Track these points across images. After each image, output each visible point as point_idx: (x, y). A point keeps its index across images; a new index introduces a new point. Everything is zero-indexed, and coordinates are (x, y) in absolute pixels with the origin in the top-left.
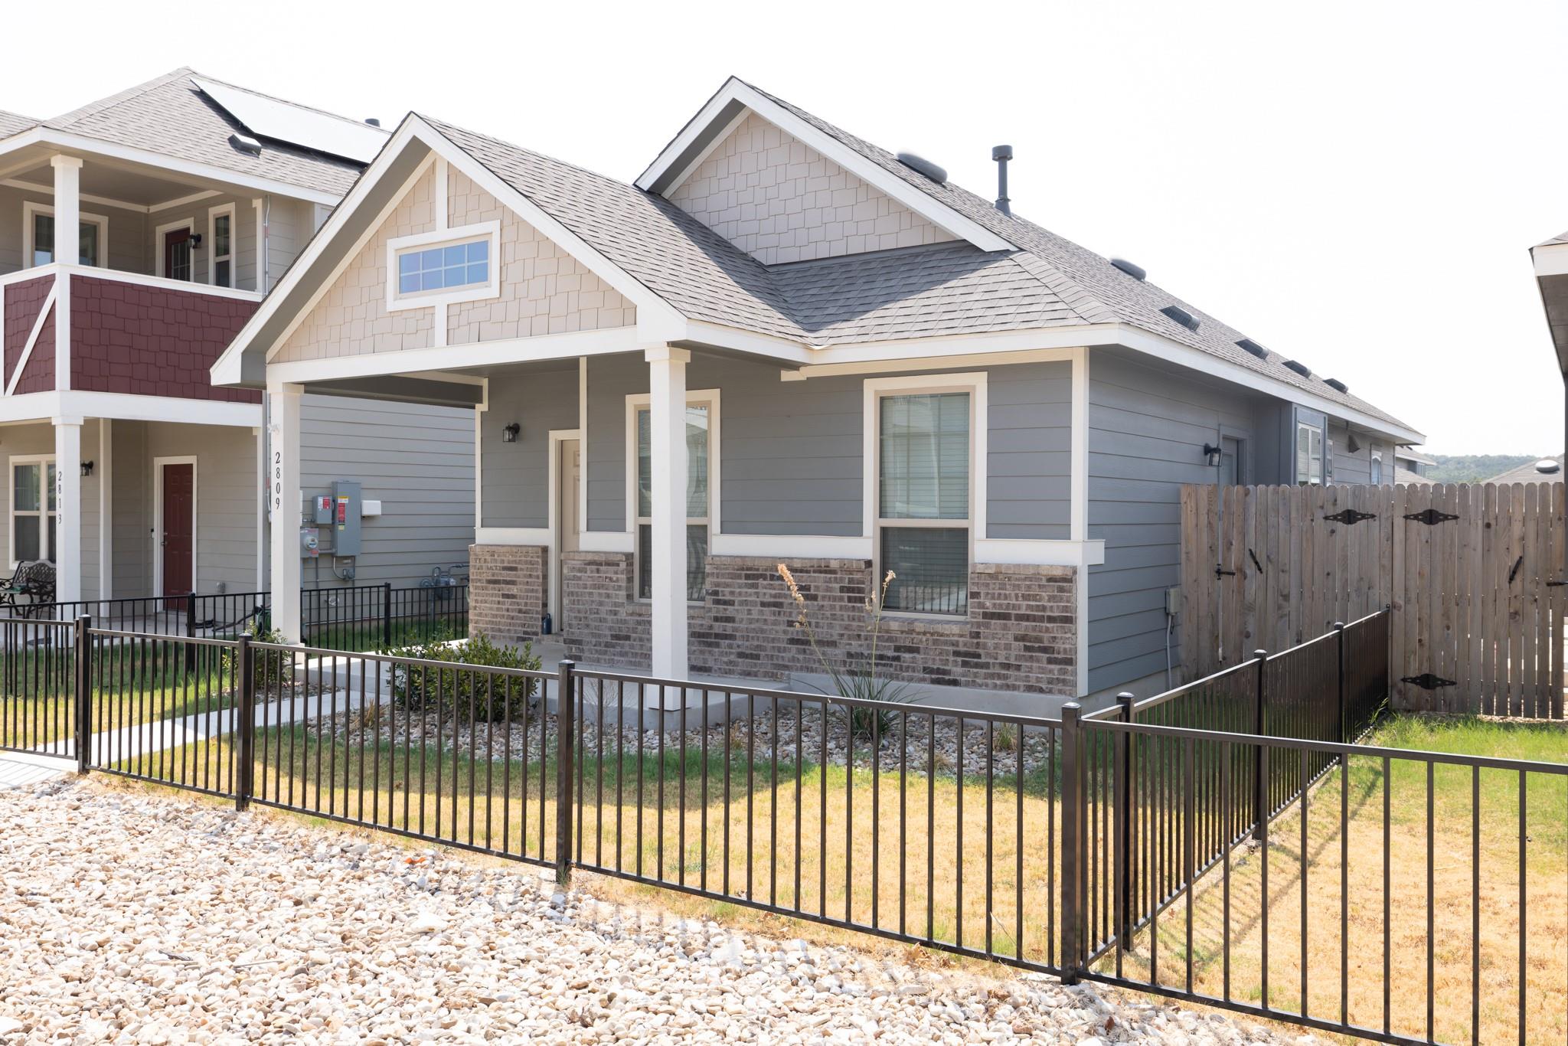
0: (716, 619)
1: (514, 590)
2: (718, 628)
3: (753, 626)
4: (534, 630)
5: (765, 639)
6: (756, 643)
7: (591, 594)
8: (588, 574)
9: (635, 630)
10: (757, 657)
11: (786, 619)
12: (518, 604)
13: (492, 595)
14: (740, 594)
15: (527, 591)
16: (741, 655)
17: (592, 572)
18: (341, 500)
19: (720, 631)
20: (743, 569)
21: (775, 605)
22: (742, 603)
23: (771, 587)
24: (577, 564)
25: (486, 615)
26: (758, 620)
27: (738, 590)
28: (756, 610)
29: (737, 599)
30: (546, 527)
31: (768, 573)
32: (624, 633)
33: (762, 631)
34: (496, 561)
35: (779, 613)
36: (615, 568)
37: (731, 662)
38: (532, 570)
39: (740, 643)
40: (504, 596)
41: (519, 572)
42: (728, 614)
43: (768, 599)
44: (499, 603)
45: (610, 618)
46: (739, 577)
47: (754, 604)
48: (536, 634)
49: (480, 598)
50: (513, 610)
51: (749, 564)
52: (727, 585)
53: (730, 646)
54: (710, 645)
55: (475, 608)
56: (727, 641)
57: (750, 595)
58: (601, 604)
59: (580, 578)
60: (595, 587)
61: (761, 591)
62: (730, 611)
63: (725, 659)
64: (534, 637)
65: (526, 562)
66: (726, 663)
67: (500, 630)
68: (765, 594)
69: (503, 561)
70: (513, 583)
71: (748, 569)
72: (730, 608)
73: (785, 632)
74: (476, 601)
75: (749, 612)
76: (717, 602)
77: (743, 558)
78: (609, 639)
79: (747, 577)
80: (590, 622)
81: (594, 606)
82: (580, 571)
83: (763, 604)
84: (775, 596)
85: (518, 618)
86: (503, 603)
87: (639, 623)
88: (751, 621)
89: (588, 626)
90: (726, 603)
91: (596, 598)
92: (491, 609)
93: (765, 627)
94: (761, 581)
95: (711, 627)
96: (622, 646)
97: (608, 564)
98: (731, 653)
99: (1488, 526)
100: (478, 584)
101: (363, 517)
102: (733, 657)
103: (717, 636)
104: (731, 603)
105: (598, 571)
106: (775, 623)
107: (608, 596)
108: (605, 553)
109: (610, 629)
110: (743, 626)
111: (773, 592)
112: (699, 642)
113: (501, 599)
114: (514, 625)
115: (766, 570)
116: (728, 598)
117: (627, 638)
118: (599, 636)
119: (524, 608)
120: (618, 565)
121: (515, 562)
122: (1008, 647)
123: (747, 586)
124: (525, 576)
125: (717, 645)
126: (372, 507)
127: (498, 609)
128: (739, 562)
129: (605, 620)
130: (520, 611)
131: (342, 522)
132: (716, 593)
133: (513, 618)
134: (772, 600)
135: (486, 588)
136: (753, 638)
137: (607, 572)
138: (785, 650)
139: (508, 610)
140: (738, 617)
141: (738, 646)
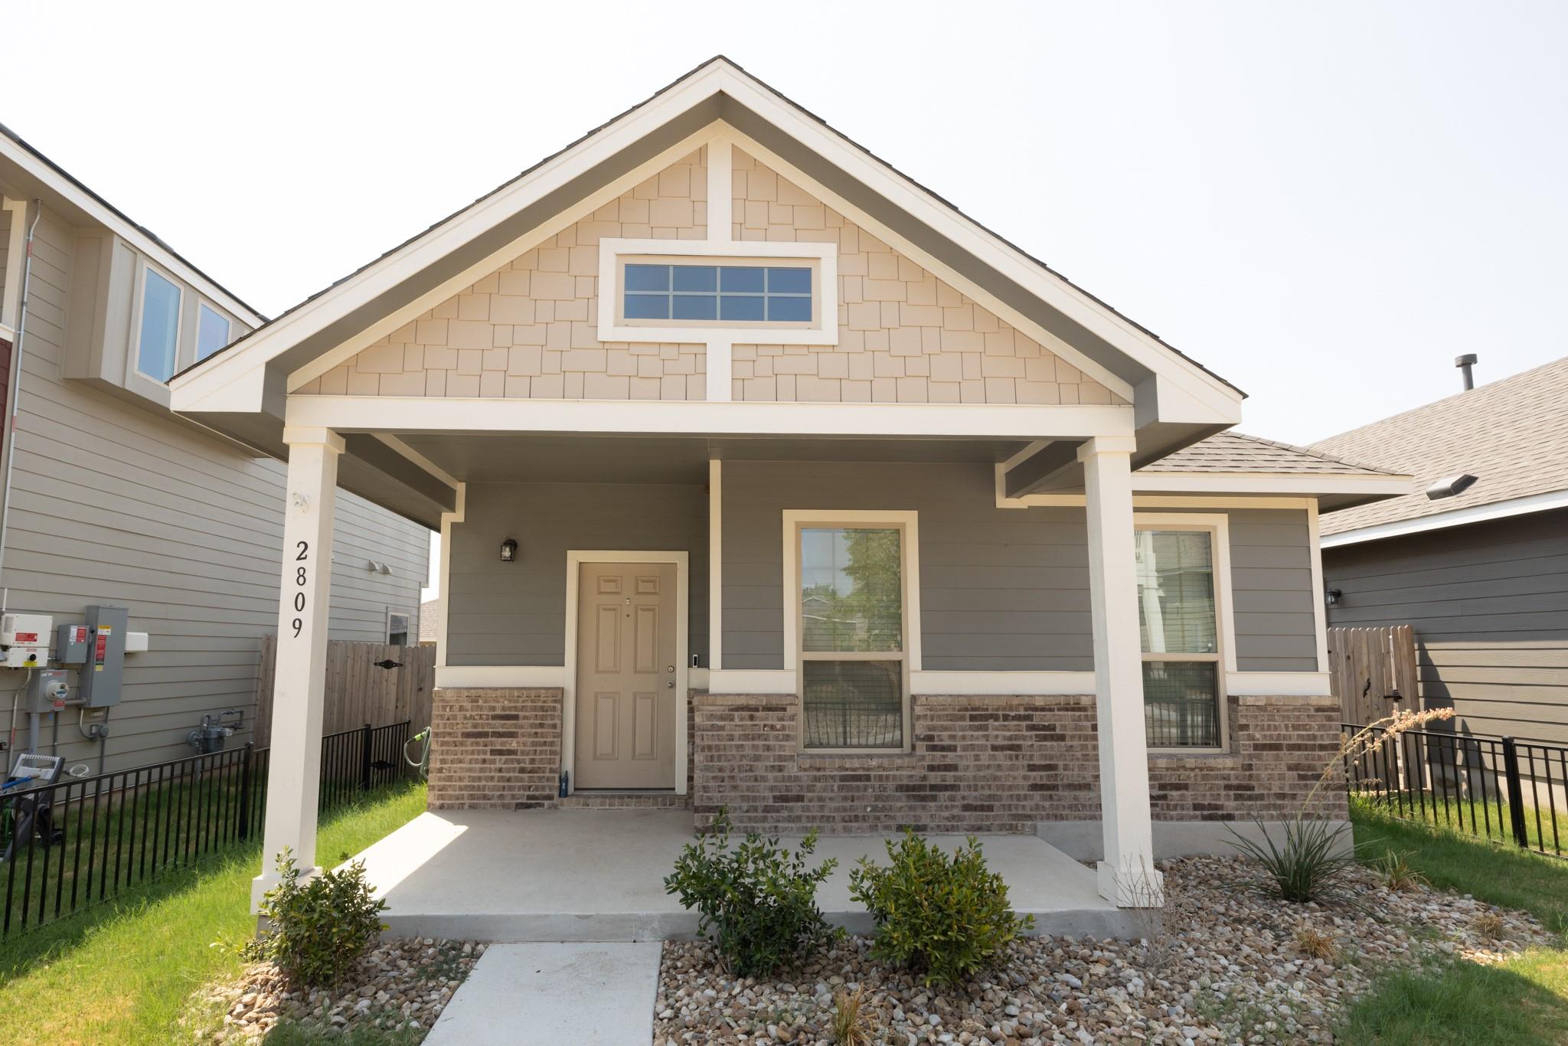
0: (931, 768)
1: (513, 744)
2: (934, 778)
3: (982, 774)
4: (547, 792)
5: (1002, 787)
6: (987, 792)
7: (740, 747)
8: (737, 721)
9: (810, 789)
10: (990, 808)
11: (1026, 763)
12: (519, 762)
13: (473, 753)
14: (964, 738)
15: (534, 744)
16: (967, 808)
17: (742, 719)
18: (103, 631)
19: (938, 782)
20: (966, 710)
21: (1011, 748)
22: (965, 748)
23: (1005, 728)
24: (718, 710)
25: (461, 779)
26: (988, 767)
27: (963, 732)
28: (985, 757)
29: (959, 744)
30: (561, 663)
31: (1000, 713)
32: (794, 793)
33: (996, 778)
34: (480, 708)
35: (1017, 757)
36: (780, 714)
37: (954, 817)
38: (543, 718)
39: (966, 794)
40: (493, 752)
41: (520, 722)
42: (948, 761)
43: (1000, 742)
44: (484, 761)
45: (770, 775)
46: (963, 718)
47: (983, 748)
48: (550, 798)
49: (450, 757)
50: (508, 770)
51: (977, 703)
52: (945, 729)
53: (952, 799)
54: (924, 799)
55: (440, 770)
56: (947, 793)
57: (977, 738)
58: (757, 758)
59: (722, 728)
60: (746, 737)
61: (992, 733)
62: (950, 758)
63: (946, 814)
64: (546, 803)
65: (535, 709)
66: (947, 819)
67: (485, 797)
68: (997, 736)
69: (493, 709)
70: (512, 735)
71: (973, 709)
72: (950, 754)
73: (1025, 778)
74: (443, 761)
75: (977, 758)
76: (934, 748)
77: (968, 697)
78: (770, 803)
79: (973, 718)
80: (739, 782)
81: (745, 762)
82: (722, 718)
83: (994, 748)
84: (1010, 738)
85: (517, 779)
86: (493, 762)
87: (817, 779)
88: (979, 768)
89: (735, 788)
90: (943, 748)
91: (748, 752)
92: (470, 770)
93: (999, 774)
94: (991, 722)
95: (924, 778)
96: (791, 809)
97: (768, 708)
98: (953, 807)
99: (1348, 658)
100: (447, 739)
101: (128, 655)
102: (955, 812)
103: (933, 787)
104: (953, 749)
105: (752, 718)
106: (1012, 768)
107: (768, 748)
108: (766, 695)
109: (772, 789)
110: (969, 774)
111: (1008, 734)
112: (908, 797)
113: (488, 757)
114: (511, 788)
115: (998, 709)
116: (947, 742)
117: (799, 798)
118: (755, 799)
119: (528, 766)
120: (784, 709)
121: (515, 708)
122: (1282, 777)
123: (971, 728)
124: (532, 726)
125: (934, 798)
126: (137, 641)
127: (482, 770)
128: (965, 702)
129: (764, 779)
130: (522, 770)
131: (101, 660)
132: (930, 738)
133: (509, 780)
134: (1007, 743)
135: (462, 744)
136: (983, 787)
137: (767, 719)
138: (1026, 797)
139: (500, 770)
140: (962, 764)
141: (964, 798)
